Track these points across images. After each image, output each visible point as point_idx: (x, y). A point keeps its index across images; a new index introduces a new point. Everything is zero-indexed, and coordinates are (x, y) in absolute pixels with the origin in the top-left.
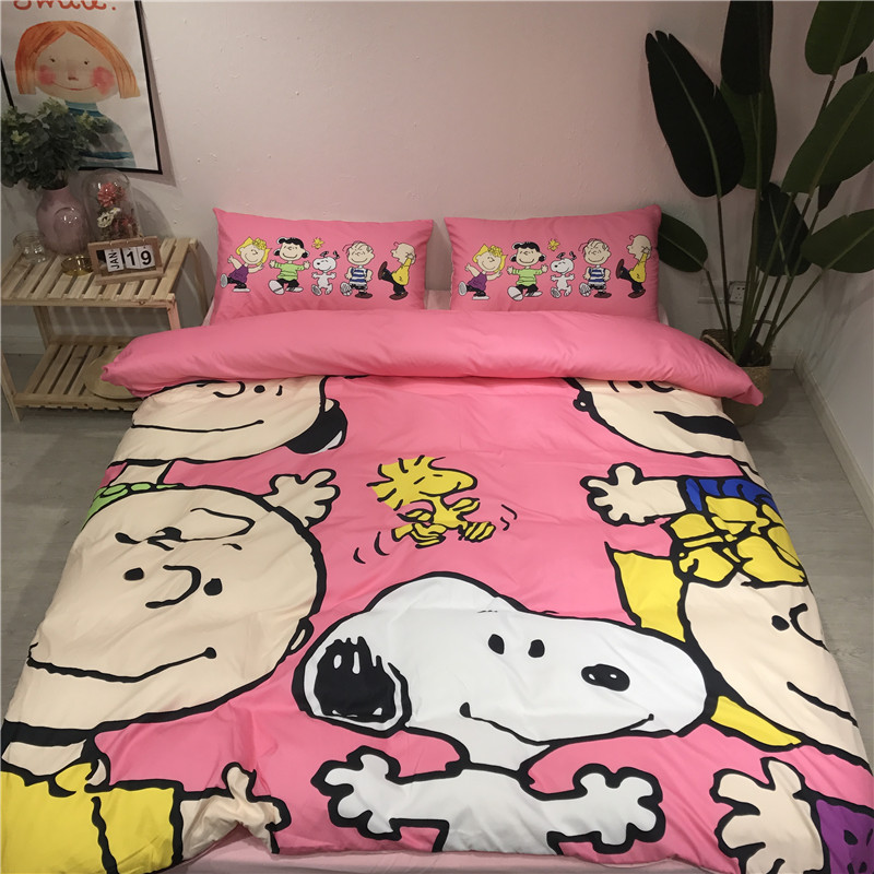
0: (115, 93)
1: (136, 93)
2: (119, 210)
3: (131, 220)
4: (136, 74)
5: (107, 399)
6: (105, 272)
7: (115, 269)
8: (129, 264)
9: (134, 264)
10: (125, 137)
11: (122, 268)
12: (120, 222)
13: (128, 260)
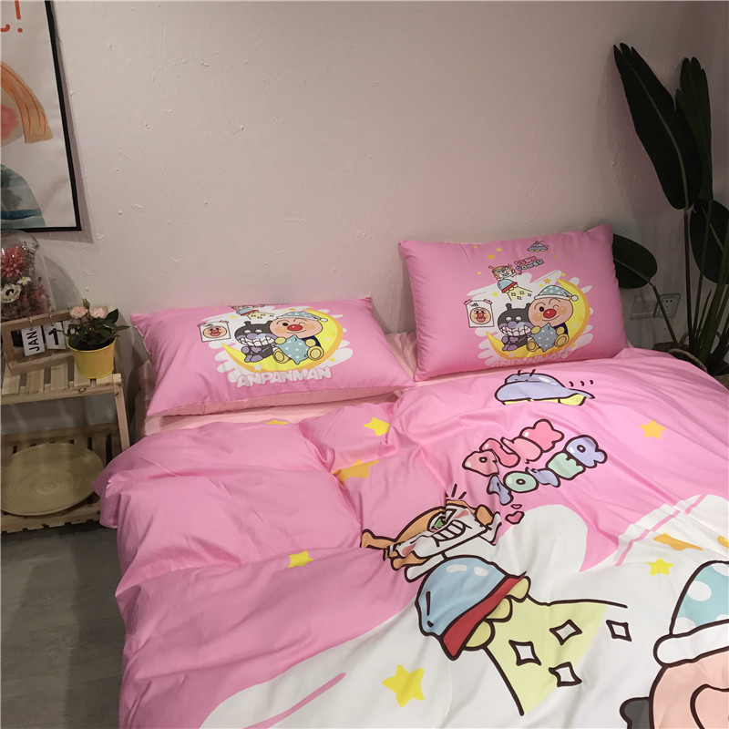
0: (20, 136)
1: (46, 135)
2: (29, 279)
3: (42, 291)
4: (46, 112)
5: (26, 517)
6: (23, 357)
7: (35, 352)
8: (51, 345)
9: (57, 343)
10: (30, 191)
11: (42, 350)
12: (29, 295)
13: (50, 338)
